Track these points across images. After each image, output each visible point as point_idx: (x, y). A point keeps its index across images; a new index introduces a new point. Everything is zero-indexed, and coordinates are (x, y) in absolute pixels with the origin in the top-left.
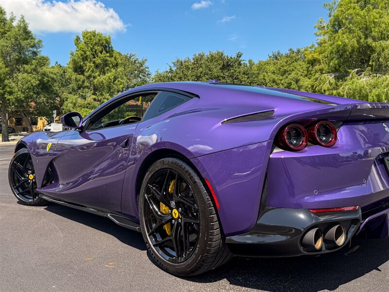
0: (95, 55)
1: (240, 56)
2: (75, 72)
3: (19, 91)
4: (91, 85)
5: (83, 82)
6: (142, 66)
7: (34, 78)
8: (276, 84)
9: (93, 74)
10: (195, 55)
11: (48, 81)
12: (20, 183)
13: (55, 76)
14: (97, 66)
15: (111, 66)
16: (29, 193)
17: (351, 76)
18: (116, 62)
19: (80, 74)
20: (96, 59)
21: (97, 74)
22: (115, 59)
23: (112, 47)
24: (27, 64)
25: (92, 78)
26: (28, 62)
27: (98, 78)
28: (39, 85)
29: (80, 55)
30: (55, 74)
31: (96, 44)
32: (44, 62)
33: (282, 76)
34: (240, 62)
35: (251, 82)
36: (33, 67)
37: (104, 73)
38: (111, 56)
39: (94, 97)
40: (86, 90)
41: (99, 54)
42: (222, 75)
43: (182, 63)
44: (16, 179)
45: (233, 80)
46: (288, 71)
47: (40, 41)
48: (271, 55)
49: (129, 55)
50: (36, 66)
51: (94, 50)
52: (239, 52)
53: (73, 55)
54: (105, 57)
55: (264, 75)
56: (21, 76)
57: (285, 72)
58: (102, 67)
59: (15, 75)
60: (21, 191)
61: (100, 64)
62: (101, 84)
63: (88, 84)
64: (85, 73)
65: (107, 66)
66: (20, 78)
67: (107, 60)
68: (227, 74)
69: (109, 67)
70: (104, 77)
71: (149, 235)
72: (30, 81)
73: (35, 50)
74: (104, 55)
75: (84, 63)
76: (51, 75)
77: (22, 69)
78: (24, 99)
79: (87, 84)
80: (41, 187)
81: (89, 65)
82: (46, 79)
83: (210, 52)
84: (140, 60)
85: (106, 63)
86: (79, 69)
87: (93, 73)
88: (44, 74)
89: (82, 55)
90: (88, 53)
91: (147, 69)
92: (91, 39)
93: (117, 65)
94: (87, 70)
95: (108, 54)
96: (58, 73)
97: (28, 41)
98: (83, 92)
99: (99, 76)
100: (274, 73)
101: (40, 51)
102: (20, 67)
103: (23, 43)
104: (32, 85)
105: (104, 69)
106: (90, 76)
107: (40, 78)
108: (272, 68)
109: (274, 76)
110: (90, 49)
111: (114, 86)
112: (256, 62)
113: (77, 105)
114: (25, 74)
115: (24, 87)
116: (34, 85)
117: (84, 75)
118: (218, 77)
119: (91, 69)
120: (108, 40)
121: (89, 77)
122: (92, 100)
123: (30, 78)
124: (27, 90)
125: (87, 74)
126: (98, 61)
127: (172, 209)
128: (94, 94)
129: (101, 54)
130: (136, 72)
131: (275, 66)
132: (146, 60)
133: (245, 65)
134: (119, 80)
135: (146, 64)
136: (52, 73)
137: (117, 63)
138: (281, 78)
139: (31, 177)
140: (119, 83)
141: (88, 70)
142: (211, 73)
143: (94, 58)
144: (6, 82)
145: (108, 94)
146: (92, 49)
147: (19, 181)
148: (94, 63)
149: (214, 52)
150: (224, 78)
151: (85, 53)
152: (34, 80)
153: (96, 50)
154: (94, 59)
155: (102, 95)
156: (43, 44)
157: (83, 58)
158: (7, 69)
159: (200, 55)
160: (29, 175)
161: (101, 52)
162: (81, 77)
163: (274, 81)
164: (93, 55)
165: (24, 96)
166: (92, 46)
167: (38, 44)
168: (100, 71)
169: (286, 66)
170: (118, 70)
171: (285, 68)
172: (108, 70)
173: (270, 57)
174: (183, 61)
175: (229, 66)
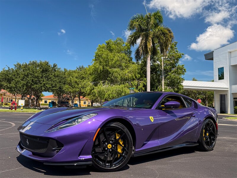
8: (77, 84)
10: (31, 61)
17: (100, 84)
33: (81, 80)
34: (55, 70)
46: (84, 78)
55: (71, 78)
57: (83, 78)
83: (40, 61)
100: (77, 78)
108: (76, 75)
109: (76, 80)
131: (78, 74)
133: (60, 72)
138: (81, 81)
149: (43, 61)
159: (33, 62)
163: (76, 82)
169: (83, 74)
171: (83, 76)
173: (78, 68)
174: (21, 64)
175: (46, 71)
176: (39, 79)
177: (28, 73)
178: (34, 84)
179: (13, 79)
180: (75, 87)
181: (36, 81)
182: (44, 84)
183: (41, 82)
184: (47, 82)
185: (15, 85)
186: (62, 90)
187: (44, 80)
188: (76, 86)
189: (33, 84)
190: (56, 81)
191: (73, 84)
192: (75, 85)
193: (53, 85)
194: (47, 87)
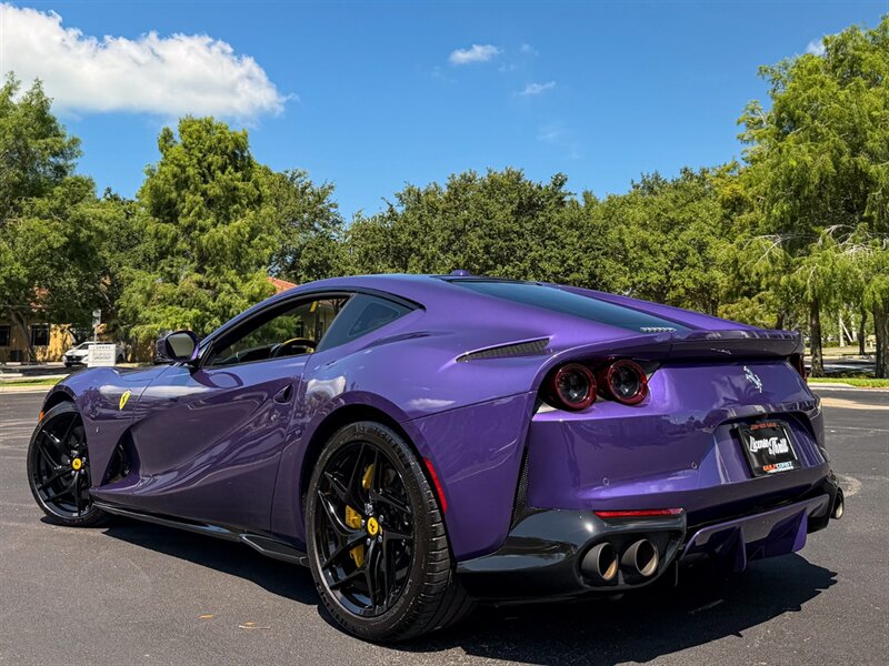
0: (207, 174)
1: (561, 184)
2: (155, 216)
3: (16, 260)
4: (192, 249)
5: (175, 239)
6: (320, 200)
7: (56, 228)
8: (650, 253)
9: (200, 221)
10: (453, 176)
11: (90, 238)
12: (52, 478)
13: (106, 228)
14: (210, 203)
15: (245, 202)
16: (69, 499)
17: (821, 241)
18: (257, 193)
19: (166, 222)
20: (208, 186)
21: (209, 221)
22: (256, 185)
23: (249, 158)
24: (39, 196)
25: (197, 232)
26: (43, 191)
27: (213, 230)
28: (65, 247)
29: (170, 177)
30: (107, 222)
31: (210, 149)
32: (80, 191)
33: (666, 232)
34: (561, 198)
35: (588, 248)
36: (56, 203)
37: (227, 220)
38: (246, 179)
39: (198, 277)
40: (181, 259)
41: (219, 173)
42: (517, 228)
43: (419, 195)
44: (43, 467)
45: (543, 242)
46: (678, 223)
47: (75, 142)
48: (638, 181)
49: (289, 175)
50: (63, 201)
51: (205, 164)
52: (559, 175)
53: (152, 176)
54: (232, 180)
55: (621, 230)
56: (23, 224)
57: (672, 224)
58: (224, 206)
59: (10, 222)
60: (52, 494)
61: (218, 197)
62: (219, 247)
63: (185, 245)
64: (179, 218)
65: (235, 202)
66: (21, 228)
67: (236, 188)
68: (529, 226)
69: (241, 204)
70: (227, 229)
71: (323, 569)
72: (45, 237)
73: (61, 161)
74: (231, 177)
75: (179, 195)
76: (98, 224)
77: (27, 208)
78: (26, 280)
79: (182, 245)
80: (102, 485)
81: (192, 199)
82: (84, 233)
83: (490, 171)
84: (317, 187)
85: (232, 195)
86: (165, 209)
87: (200, 218)
88: (81, 222)
89: (175, 176)
90: (191, 171)
91: (332, 210)
92: (199, 138)
93: (259, 200)
94: (185, 211)
95: (239, 175)
96: (114, 218)
97: (48, 140)
98: (172, 266)
99: (215, 225)
100: (644, 225)
101: (73, 165)
102: (24, 202)
103: (34, 146)
104: (51, 248)
105: (227, 209)
106: (192, 226)
107: (69, 231)
108: (639, 214)
109: (644, 234)
110: (195, 161)
111: (250, 250)
112: (602, 198)
113: (155, 297)
114: (35, 221)
115: (31, 251)
116: (56, 245)
117: (177, 223)
118: (507, 232)
119: (197, 209)
120: (242, 140)
121: (188, 230)
122: (194, 286)
123: (45, 230)
124: (37, 259)
125: (183, 221)
126: (214, 189)
127: (366, 518)
128: (200, 270)
129: (223, 173)
130: (306, 216)
131: (647, 209)
132: (331, 188)
133: (575, 205)
134: (264, 235)
135: (332, 198)
136: (100, 219)
137: (260, 196)
138: (663, 237)
139: (77, 464)
140: (262, 243)
141: (189, 212)
142: (491, 224)
143: (206, 182)
145: (234, 271)
146: (199, 162)
147: (49, 472)
148: (204, 194)
149: (499, 170)
150: (521, 235)
151: (184, 171)
152: (55, 234)
153: (210, 165)
154: (204, 186)
155: (218, 272)
156: (82, 147)
157: (177, 184)
159: (464, 177)
160: (72, 460)
161: (223, 169)
162: (171, 229)
163: (644, 246)
164: (203, 175)
165: (27, 272)
166: (201, 155)
167: (70, 148)
168: (218, 215)
169: (673, 210)
170: (263, 211)
171: (672, 215)
172: (236, 211)
173: (636, 187)
174: (422, 190)
176: (511, 240)
179: (411, 250)
180: (641, 264)
181: (501, 249)
182: (533, 261)
183: (520, 253)
186: (600, 280)
187: (528, 245)
188: (647, 260)
189: (491, 263)
191: (632, 255)
192: (641, 258)
193: (570, 262)
194: (543, 271)
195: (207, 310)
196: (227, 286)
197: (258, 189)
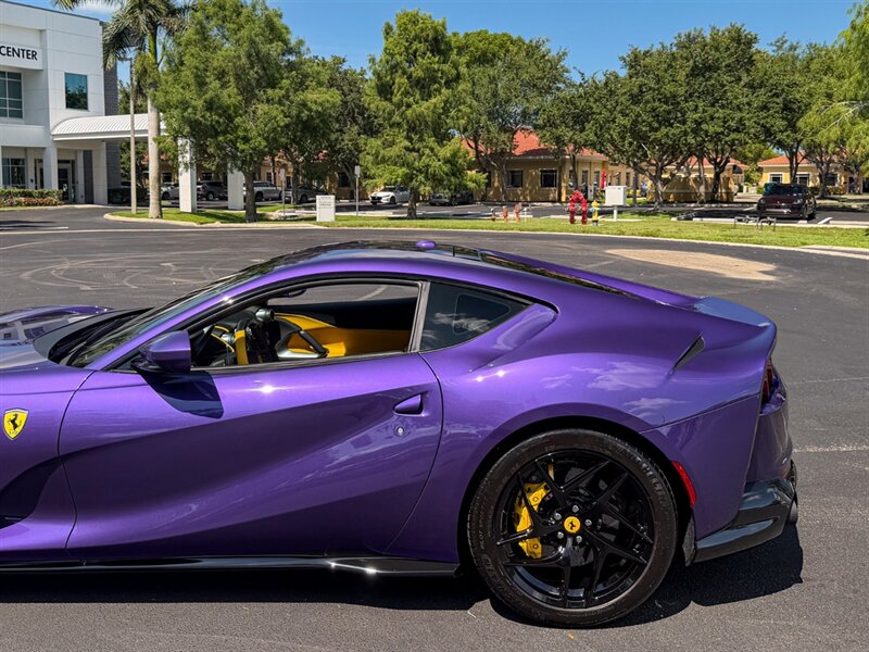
0: (412, 58)
2: (378, 95)
3: (259, 135)
4: (403, 120)
5: (391, 114)
9: (406, 99)
11: (310, 117)
13: (321, 109)
14: (418, 83)
15: (443, 81)
18: (454, 72)
19: (386, 100)
21: (413, 99)
22: (455, 66)
24: (273, 87)
25: (404, 108)
26: (276, 84)
27: (415, 106)
28: (292, 124)
29: (385, 63)
31: (417, 38)
36: (283, 92)
37: (430, 96)
38: (443, 61)
39: (407, 143)
40: (396, 129)
47: (301, 43)
49: (534, 44)
50: (288, 91)
51: (411, 51)
53: (373, 63)
56: (262, 108)
58: (424, 86)
61: (421, 78)
62: (421, 119)
63: (398, 118)
64: (392, 97)
65: (435, 82)
66: (259, 112)
67: (434, 71)
69: (439, 83)
70: (427, 104)
72: (275, 118)
74: (429, 61)
75: (392, 78)
76: (314, 107)
77: (264, 97)
78: (266, 150)
79: (396, 118)
81: (400, 80)
82: (305, 113)
84: (553, 54)
85: (432, 76)
86: (384, 90)
87: (405, 96)
88: (304, 105)
91: (566, 74)
92: (406, 29)
93: (458, 77)
94: (396, 91)
95: (437, 58)
96: (328, 101)
99: (416, 102)
102: (262, 93)
103: (264, 48)
104: (279, 126)
105: (429, 88)
106: (401, 103)
107: (294, 112)
110: (403, 49)
115: (267, 129)
116: (282, 124)
117: (390, 100)
119: (403, 89)
120: (440, 28)
121: (399, 106)
122: (404, 150)
123: (275, 113)
125: (395, 99)
126: (417, 72)
128: (408, 138)
129: (423, 58)
132: (564, 54)
134: (461, 108)
135: (565, 63)
136: (316, 102)
137: (457, 74)
141: (398, 92)
143: (412, 66)
144: (238, 120)
145: (433, 139)
146: (407, 49)
148: (409, 77)
152: (281, 116)
153: (414, 52)
154: (410, 69)
155: (421, 139)
157: (390, 69)
158: (240, 98)
162: (389, 105)
164: (409, 61)
165: (266, 144)
166: (407, 44)
167: (298, 48)
168: (421, 93)
170: (460, 88)
172: (436, 90)
174: (642, 51)
175: (710, 69)
176: (679, 103)
177: (640, 86)
178: (660, 123)
184: (711, 110)
185: (596, 135)
187: (697, 106)
190: (748, 104)
195: (414, 169)
196: (427, 151)
197: (457, 69)
